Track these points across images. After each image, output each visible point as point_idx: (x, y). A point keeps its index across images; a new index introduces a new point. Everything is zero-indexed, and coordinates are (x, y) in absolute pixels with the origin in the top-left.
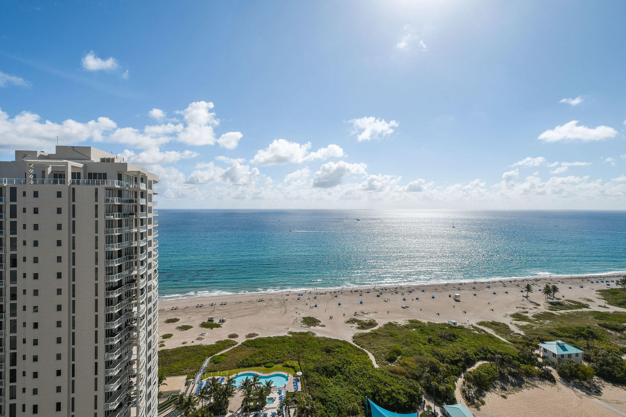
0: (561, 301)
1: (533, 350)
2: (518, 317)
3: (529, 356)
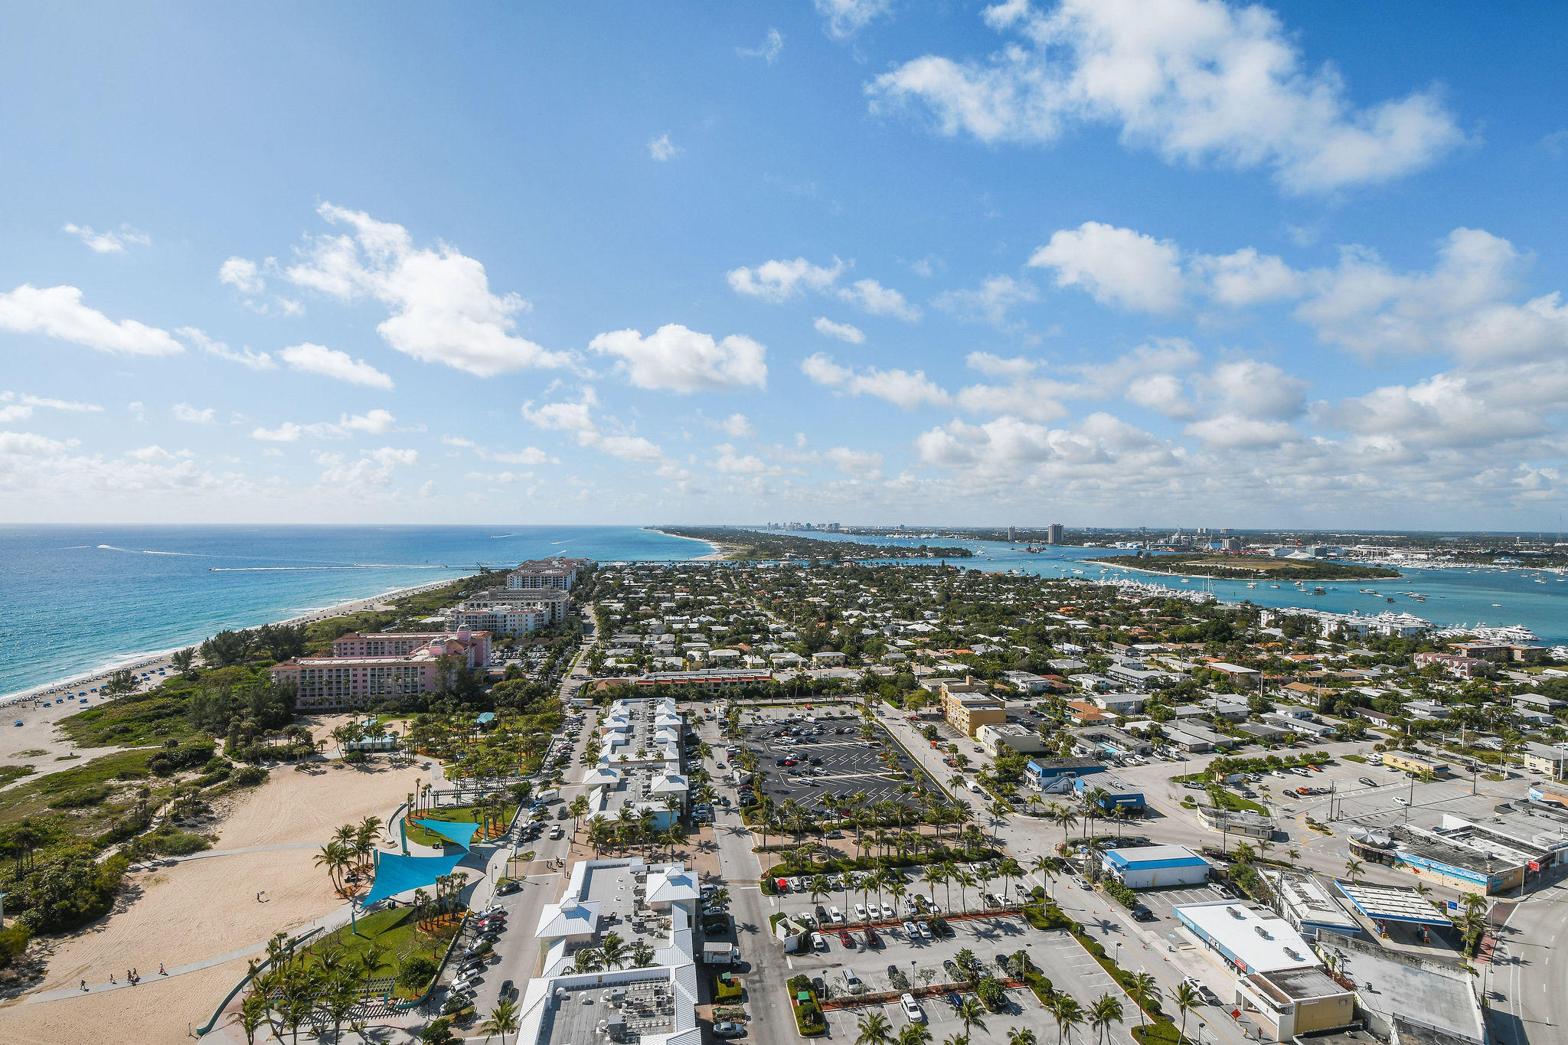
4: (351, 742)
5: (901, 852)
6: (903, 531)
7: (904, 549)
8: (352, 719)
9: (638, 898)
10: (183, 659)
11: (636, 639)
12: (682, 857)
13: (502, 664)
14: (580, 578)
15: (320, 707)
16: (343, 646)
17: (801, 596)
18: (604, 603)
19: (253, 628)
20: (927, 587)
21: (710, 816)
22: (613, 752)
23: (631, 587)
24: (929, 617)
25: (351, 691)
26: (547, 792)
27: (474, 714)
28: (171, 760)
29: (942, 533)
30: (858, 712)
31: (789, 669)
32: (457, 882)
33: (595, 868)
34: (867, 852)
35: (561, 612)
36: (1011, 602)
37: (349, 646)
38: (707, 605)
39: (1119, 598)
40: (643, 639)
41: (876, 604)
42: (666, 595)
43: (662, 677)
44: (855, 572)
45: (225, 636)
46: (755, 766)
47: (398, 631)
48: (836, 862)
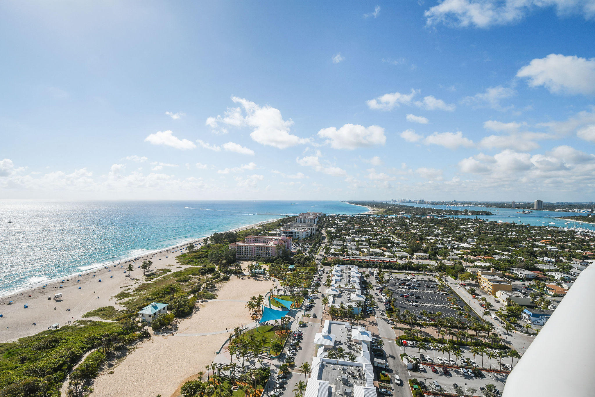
0: (154, 271)
1: (134, 319)
2: (122, 296)
3: (132, 325)
4: (252, 270)
5: (459, 339)
6: (455, 203)
7: (456, 211)
8: (252, 263)
9: (349, 337)
10: (206, 241)
11: (341, 243)
12: (363, 325)
13: (295, 249)
14: (320, 220)
15: (243, 258)
16: (248, 239)
17: (407, 230)
18: (329, 229)
19: (223, 232)
20: (468, 228)
21: (374, 312)
22: (336, 283)
23: (338, 223)
24: (470, 241)
25: (251, 254)
26: (313, 294)
27: (288, 265)
28: (205, 270)
29: (476, 204)
30: (436, 279)
31: (404, 259)
32: (287, 320)
33: (332, 323)
34: (443, 337)
35: (314, 231)
36: (514, 236)
37: (250, 239)
38: (368, 231)
39: (577, 236)
40: (344, 243)
41: (443, 235)
42: (352, 227)
43: (351, 257)
44: (432, 220)
45: (215, 234)
46: (391, 295)
47: (263, 235)
48: (429, 338)
